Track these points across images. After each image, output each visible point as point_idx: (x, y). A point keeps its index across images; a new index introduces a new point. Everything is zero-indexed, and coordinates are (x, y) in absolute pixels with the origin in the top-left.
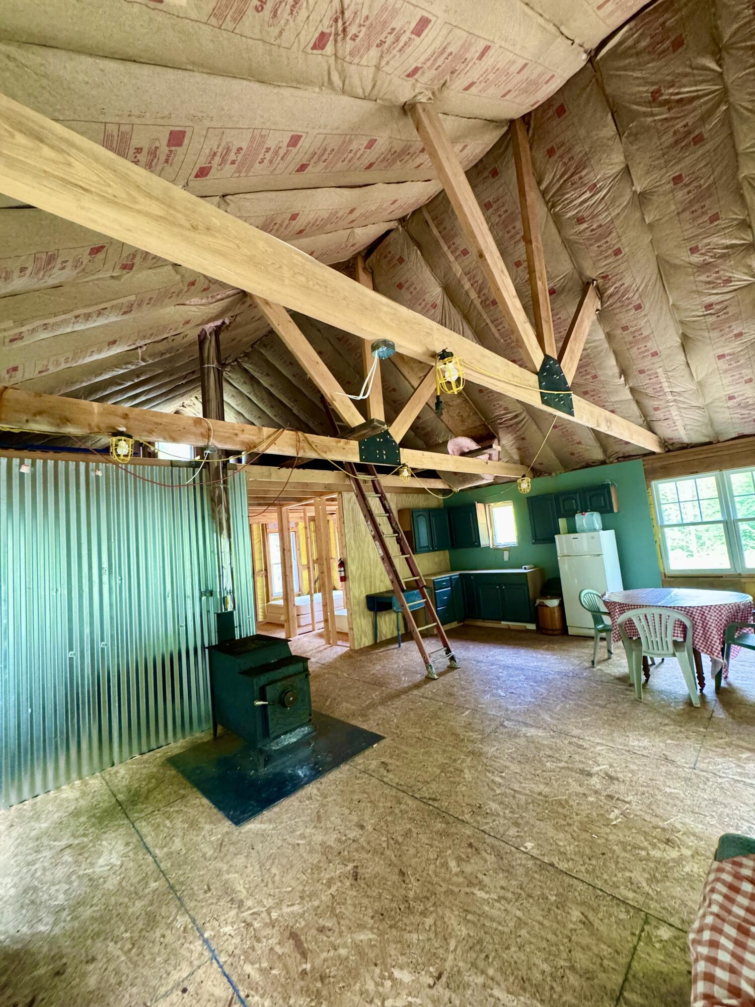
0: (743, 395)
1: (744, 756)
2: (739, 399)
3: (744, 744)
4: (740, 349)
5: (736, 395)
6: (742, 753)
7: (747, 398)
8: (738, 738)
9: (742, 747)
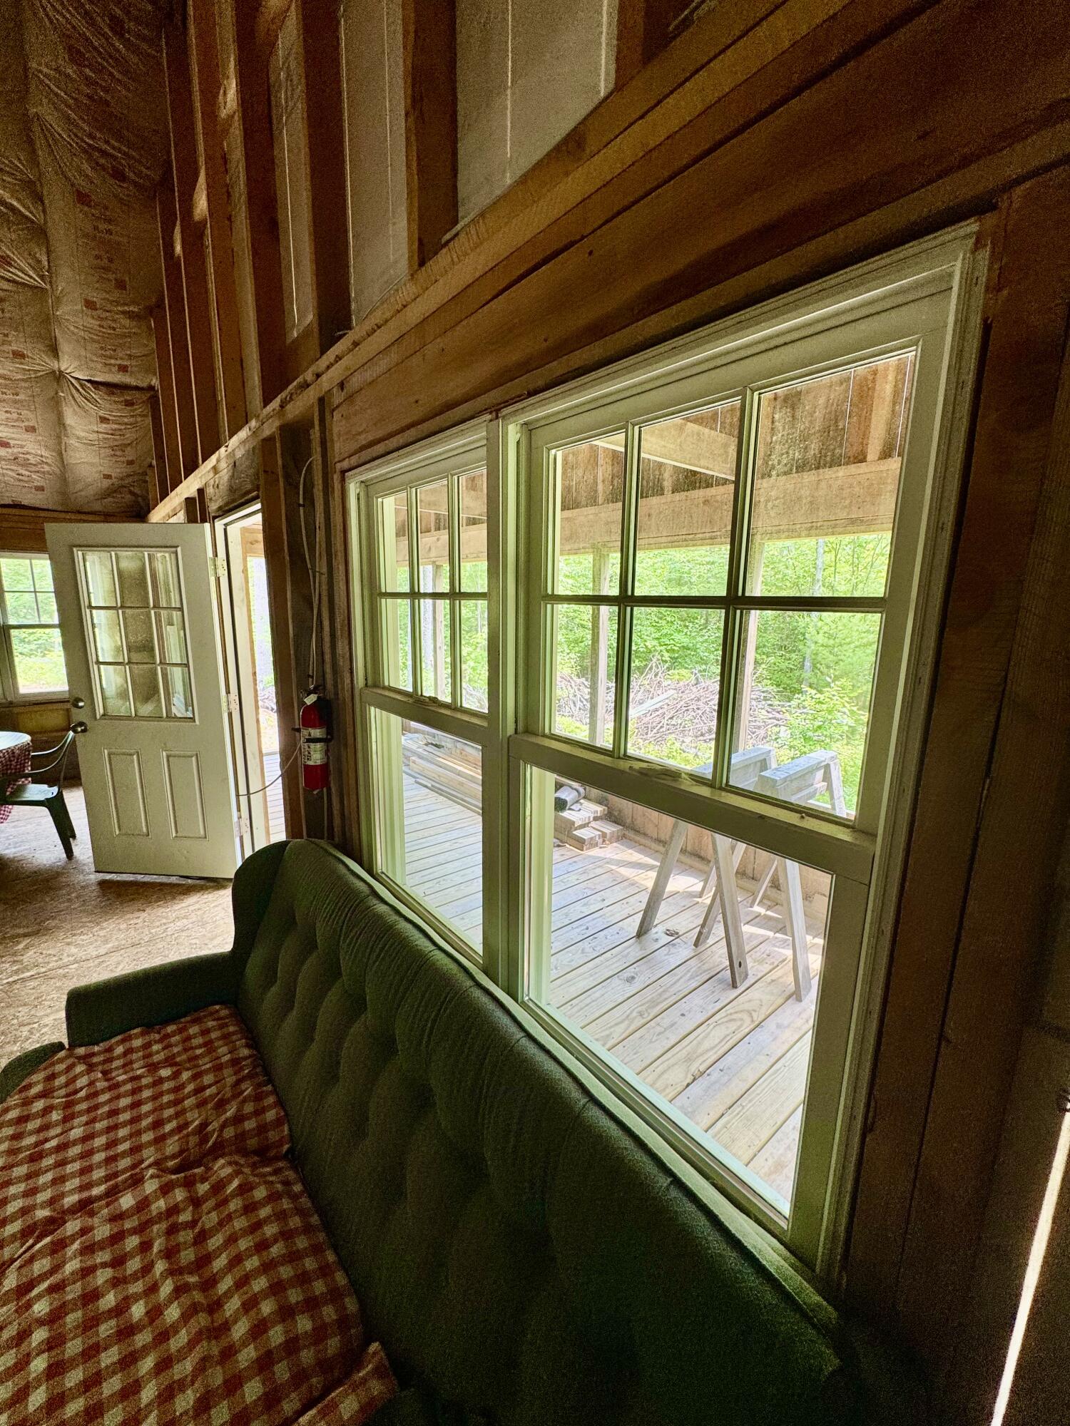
0: (22, 447)
1: (21, 946)
2: (16, 450)
3: (21, 931)
4: (20, 377)
5: (12, 442)
6: (19, 943)
7: (28, 453)
8: (12, 927)
9: (18, 936)
